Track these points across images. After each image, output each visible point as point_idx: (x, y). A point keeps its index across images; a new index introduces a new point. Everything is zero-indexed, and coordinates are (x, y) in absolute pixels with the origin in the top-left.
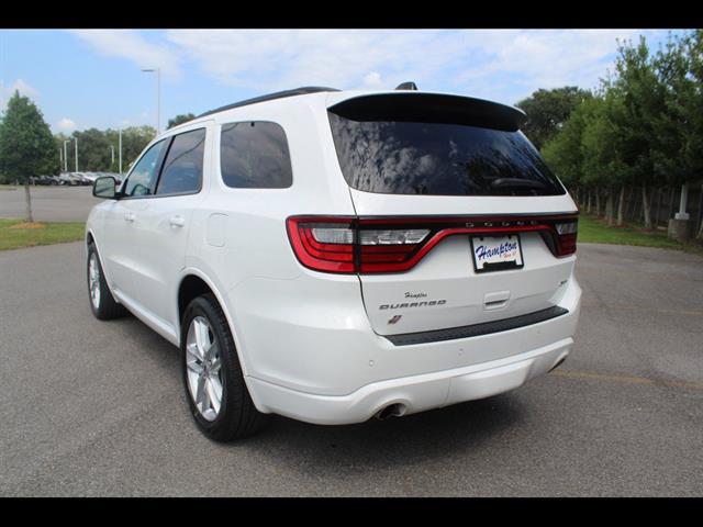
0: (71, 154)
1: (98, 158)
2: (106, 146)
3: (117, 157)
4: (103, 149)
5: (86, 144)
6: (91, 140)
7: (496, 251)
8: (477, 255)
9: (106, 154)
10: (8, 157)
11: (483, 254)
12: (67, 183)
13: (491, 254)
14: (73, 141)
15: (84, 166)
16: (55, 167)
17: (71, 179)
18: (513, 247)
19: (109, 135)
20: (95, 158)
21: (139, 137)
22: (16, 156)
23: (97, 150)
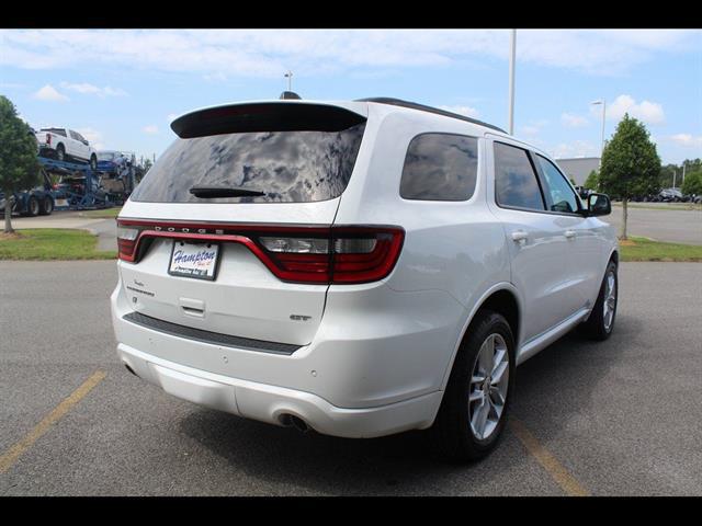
7: (191, 258)
8: (174, 258)
11: (179, 258)
13: (186, 259)
18: (209, 256)
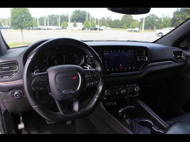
0: (47, 21)
1: (54, 22)
2: (56, 19)
3: (59, 22)
4: (55, 20)
5: (51, 18)
6: (52, 17)
9: (56, 21)
10: (14, 21)
12: (45, 29)
14: (47, 17)
15: (50, 25)
16: (31, 24)
17: (46, 28)
19: (57, 16)
20: (53, 22)
21: (65, 16)
22: (17, 20)
23: (54, 20)
